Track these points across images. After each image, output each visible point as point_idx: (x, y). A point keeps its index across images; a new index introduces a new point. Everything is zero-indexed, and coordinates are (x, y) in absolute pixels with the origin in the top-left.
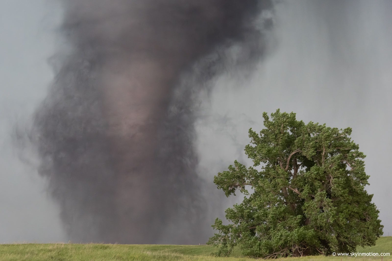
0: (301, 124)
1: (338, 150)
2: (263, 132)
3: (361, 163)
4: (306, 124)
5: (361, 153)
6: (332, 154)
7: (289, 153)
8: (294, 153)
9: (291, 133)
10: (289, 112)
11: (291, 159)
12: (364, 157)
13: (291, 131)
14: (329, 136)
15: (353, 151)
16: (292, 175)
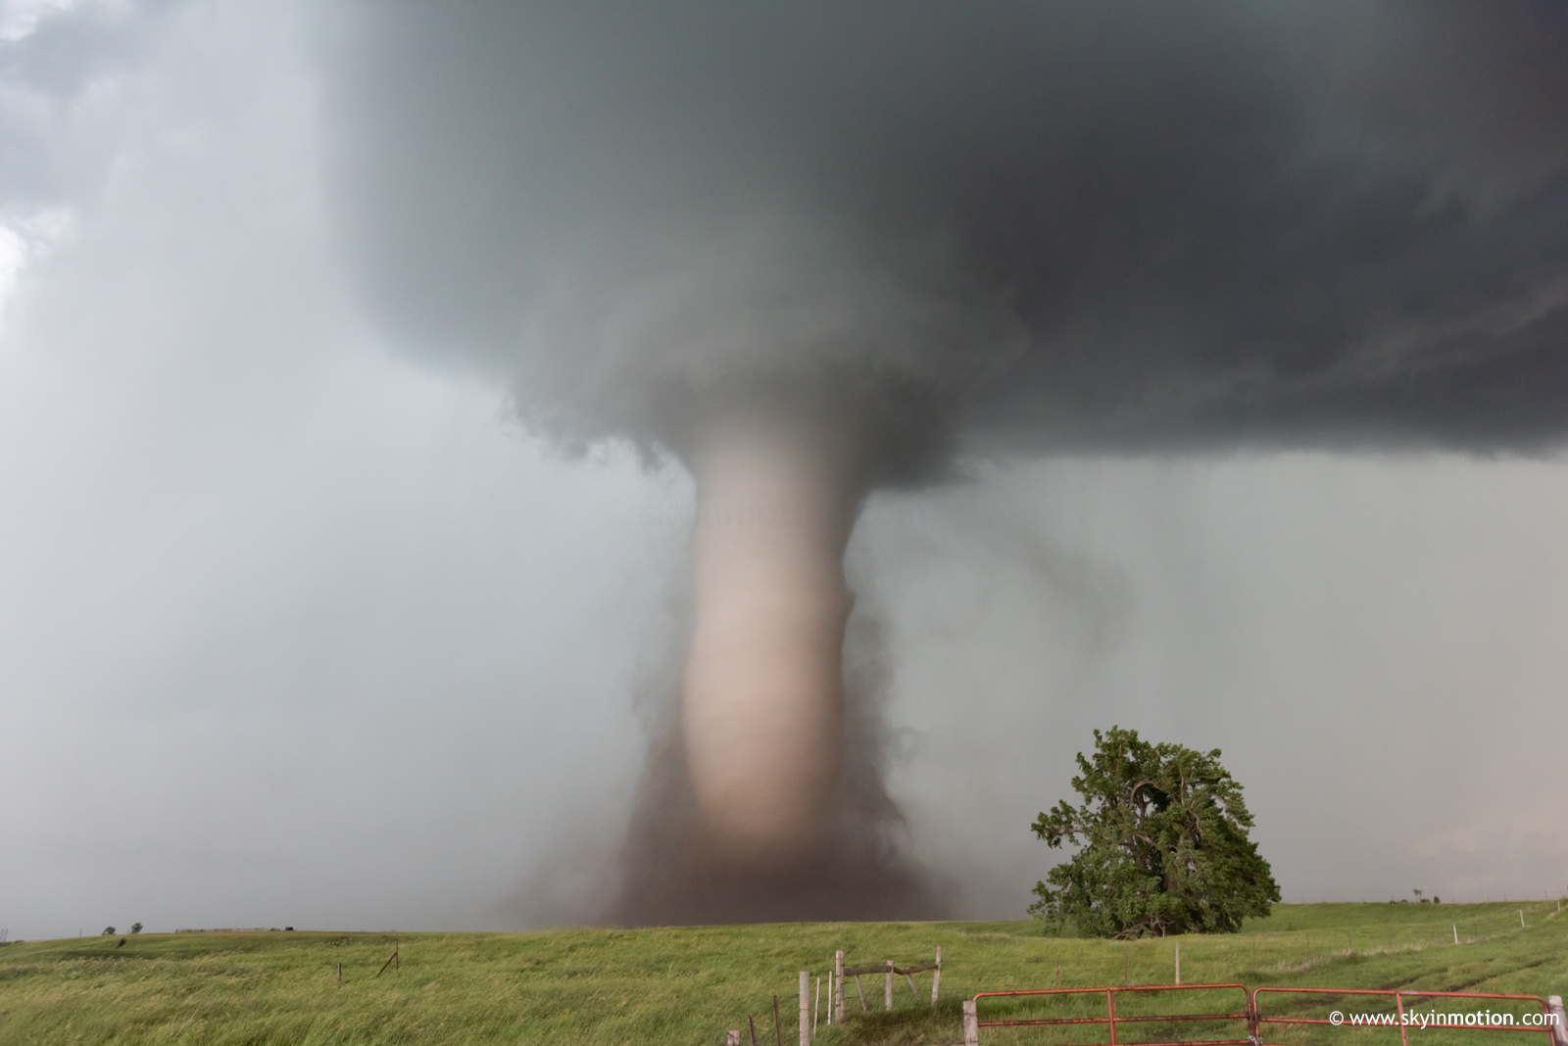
0: (1146, 745)
1: (1203, 780)
2: (1096, 756)
3: (1237, 797)
4: (1154, 745)
5: (1237, 783)
6: (1193, 785)
7: (1132, 786)
8: (1139, 785)
9: (1132, 759)
10: (1128, 729)
11: (1135, 794)
12: (1241, 788)
13: (1133, 755)
14: (1188, 760)
15: (1223, 780)
16: (1137, 817)
